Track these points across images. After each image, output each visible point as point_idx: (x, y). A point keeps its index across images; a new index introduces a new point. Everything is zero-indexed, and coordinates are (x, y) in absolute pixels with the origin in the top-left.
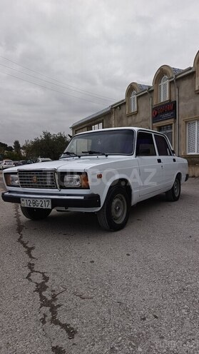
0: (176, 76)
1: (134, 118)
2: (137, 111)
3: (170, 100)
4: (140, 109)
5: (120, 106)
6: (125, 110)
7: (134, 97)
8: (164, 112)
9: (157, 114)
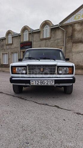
0: (32, 31)
1: (10, 46)
2: (12, 43)
3: (29, 41)
4: (14, 42)
5: (2, 39)
6: (5, 42)
7: (10, 37)
8: (26, 46)
9: (23, 46)
